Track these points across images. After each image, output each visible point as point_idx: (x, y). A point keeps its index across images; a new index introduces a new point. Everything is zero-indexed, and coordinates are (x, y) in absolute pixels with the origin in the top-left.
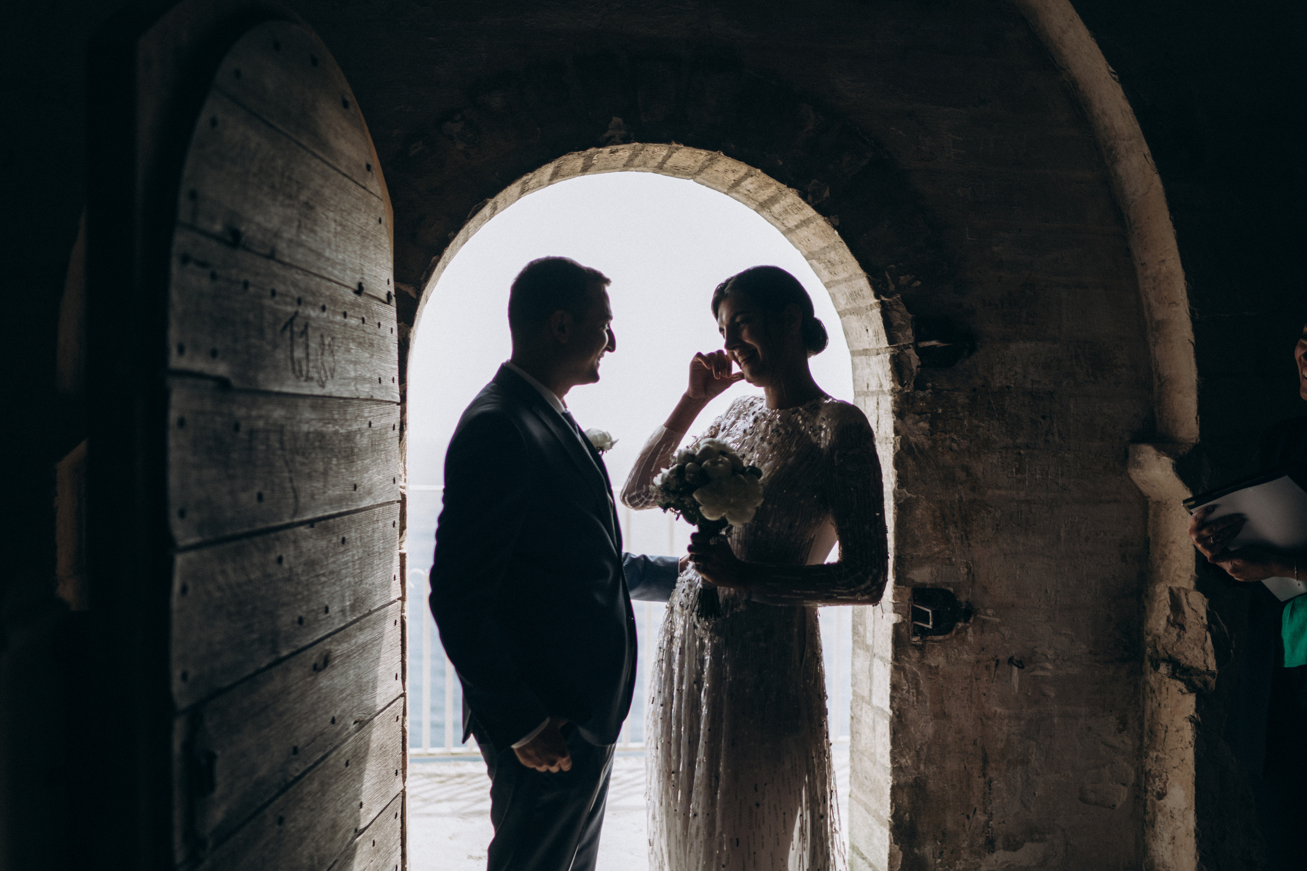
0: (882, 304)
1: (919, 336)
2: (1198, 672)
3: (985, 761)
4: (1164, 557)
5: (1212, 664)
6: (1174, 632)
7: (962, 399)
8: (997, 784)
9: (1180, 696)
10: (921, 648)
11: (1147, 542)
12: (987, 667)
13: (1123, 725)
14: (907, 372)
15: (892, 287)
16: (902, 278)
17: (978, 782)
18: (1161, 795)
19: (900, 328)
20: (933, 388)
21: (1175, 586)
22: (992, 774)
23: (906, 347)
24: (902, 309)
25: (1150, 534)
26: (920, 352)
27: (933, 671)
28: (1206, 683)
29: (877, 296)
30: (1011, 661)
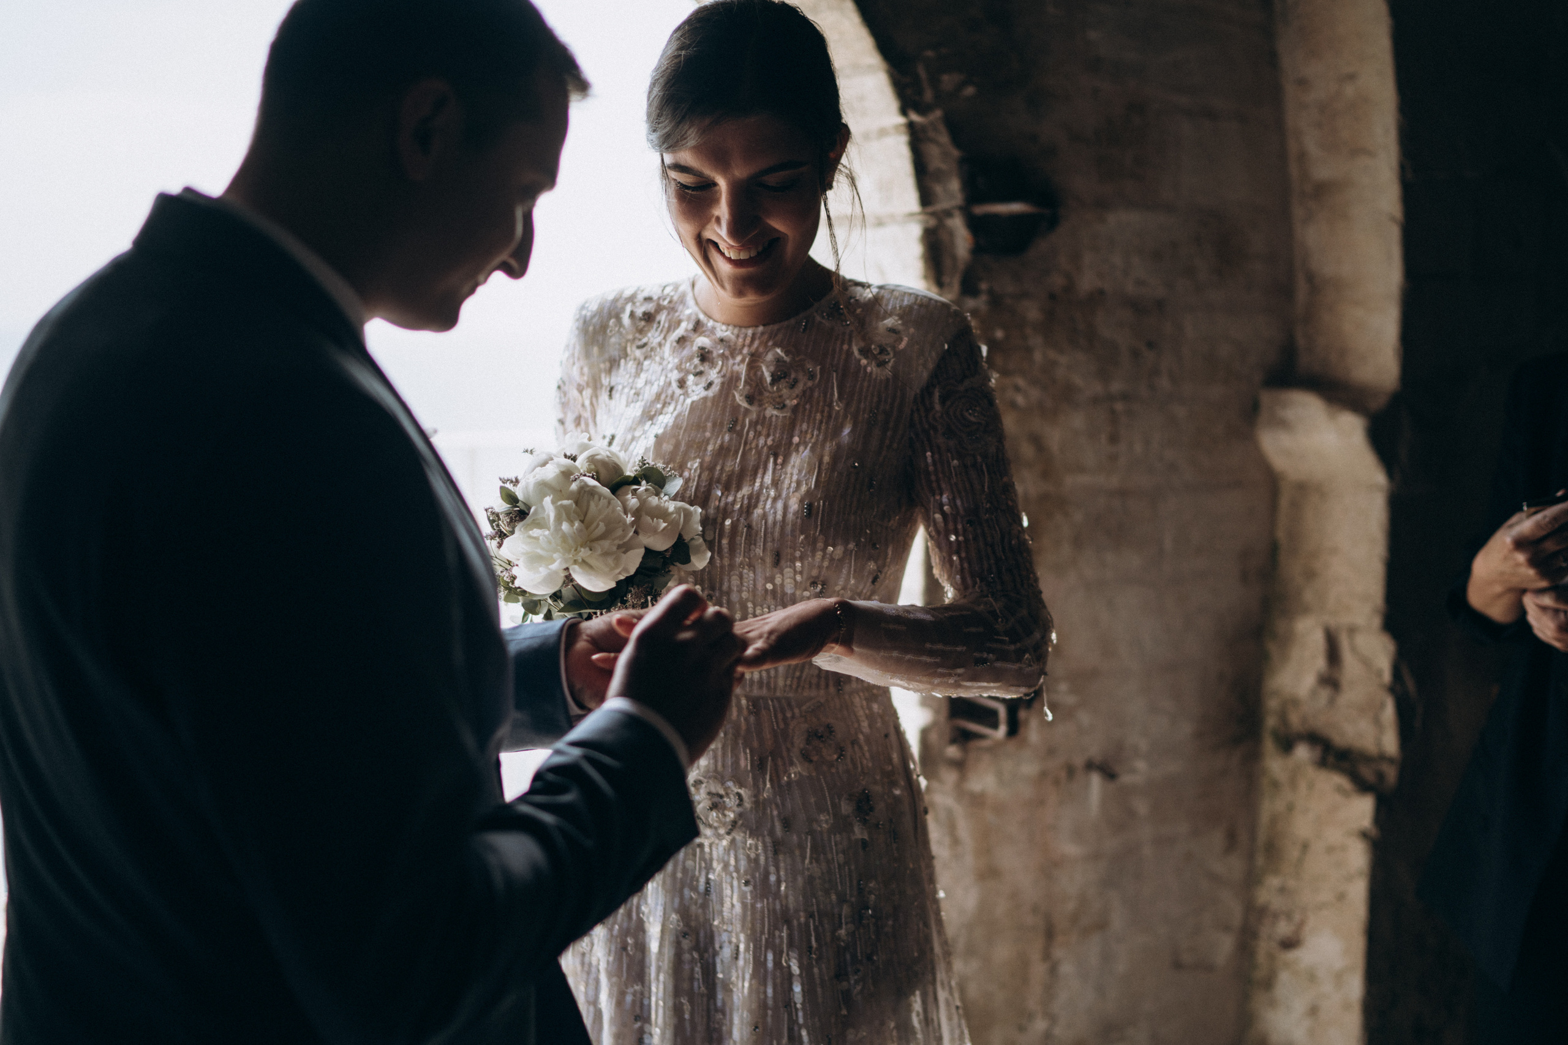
0: (911, 127)
1: (974, 194)
2: (1365, 758)
3: (1050, 934)
4: (1311, 575)
5: (1390, 743)
6: (1325, 694)
7: (1032, 312)
8: (1067, 968)
9: (1338, 798)
10: (960, 765)
11: (1274, 549)
12: (1057, 782)
13: (1232, 838)
14: (947, 262)
15: (928, 95)
16: (945, 78)
17: (1038, 970)
18: (1290, 944)
19: (940, 176)
20: (991, 292)
21: (1332, 622)
22: (1058, 953)
23: (948, 214)
24: (944, 138)
25: (1281, 534)
26: (975, 224)
27: (977, 801)
28: (1381, 776)
29: (904, 111)
30: (1090, 766)
